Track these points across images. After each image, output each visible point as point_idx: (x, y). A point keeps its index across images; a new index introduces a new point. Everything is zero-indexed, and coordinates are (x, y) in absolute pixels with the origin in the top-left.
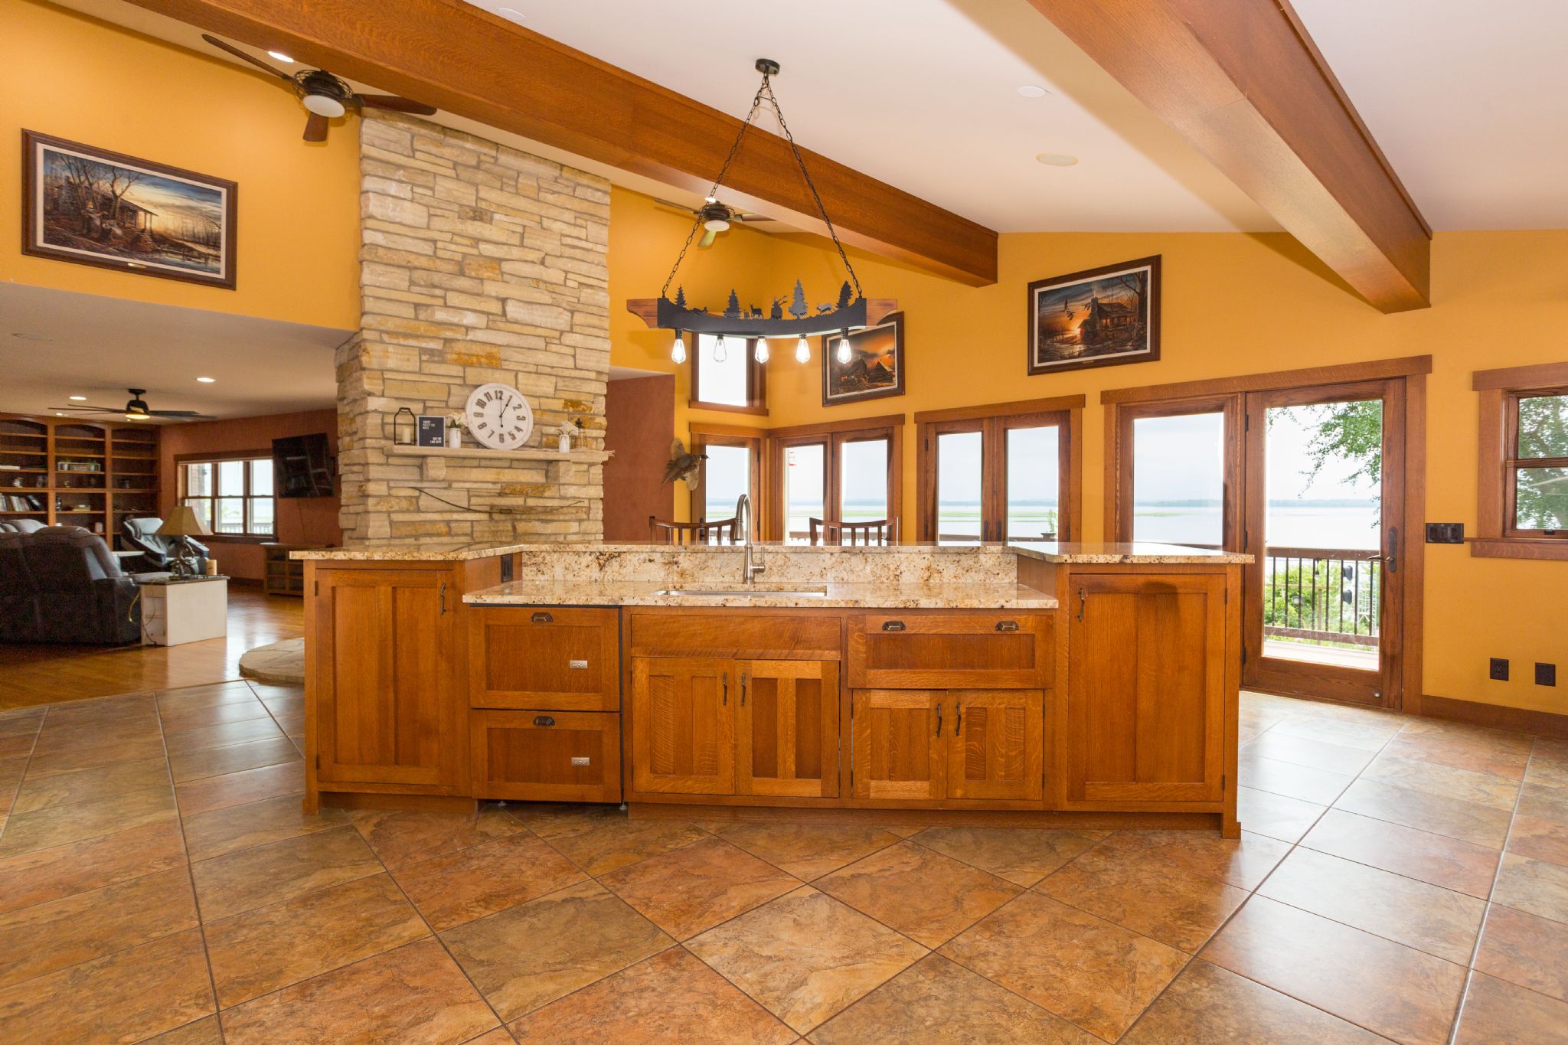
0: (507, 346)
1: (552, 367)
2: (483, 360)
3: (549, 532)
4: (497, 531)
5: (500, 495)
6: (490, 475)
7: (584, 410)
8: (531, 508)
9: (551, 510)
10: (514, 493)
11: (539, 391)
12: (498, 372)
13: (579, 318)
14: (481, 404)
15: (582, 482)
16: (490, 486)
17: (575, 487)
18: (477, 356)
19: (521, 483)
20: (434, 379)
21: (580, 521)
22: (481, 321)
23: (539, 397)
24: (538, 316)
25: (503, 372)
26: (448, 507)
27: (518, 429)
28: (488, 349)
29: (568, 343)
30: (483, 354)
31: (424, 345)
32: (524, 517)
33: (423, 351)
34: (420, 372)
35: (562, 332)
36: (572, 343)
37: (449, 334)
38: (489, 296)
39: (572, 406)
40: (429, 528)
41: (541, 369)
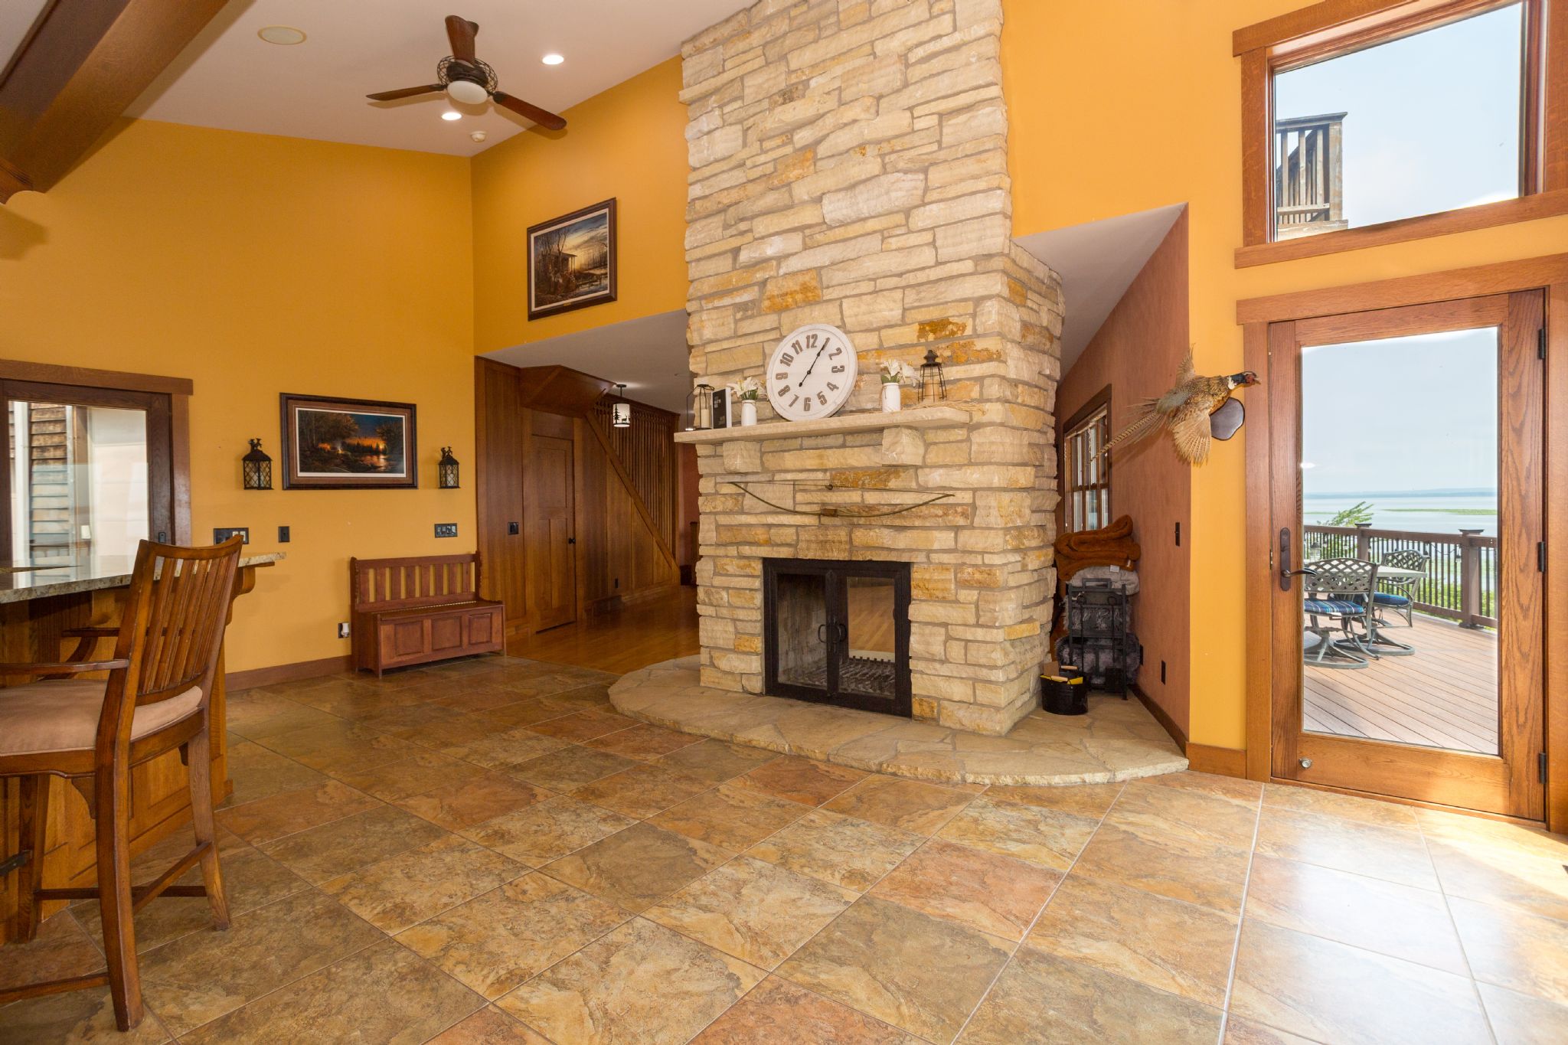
0: (833, 264)
1: (900, 275)
2: (799, 297)
3: (901, 546)
4: (826, 542)
5: (830, 488)
6: (809, 459)
7: (953, 333)
8: (871, 508)
9: (898, 511)
10: (848, 485)
11: (876, 320)
12: (817, 307)
13: (936, 176)
14: (787, 360)
15: (957, 460)
16: (820, 475)
17: (941, 471)
18: (791, 294)
19: (853, 468)
20: (749, 340)
21: (957, 529)
22: (795, 242)
23: (878, 329)
24: (866, 202)
25: (824, 306)
26: (763, 507)
27: (832, 387)
28: (801, 279)
29: (921, 225)
30: (797, 288)
31: (738, 300)
32: (862, 521)
33: (738, 307)
34: (736, 336)
35: (907, 212)
36: (929, 223)
37: (759, 276)
38: (803, 203)
39: (934, 331)
40: (744, 534)
41: (882, 283)
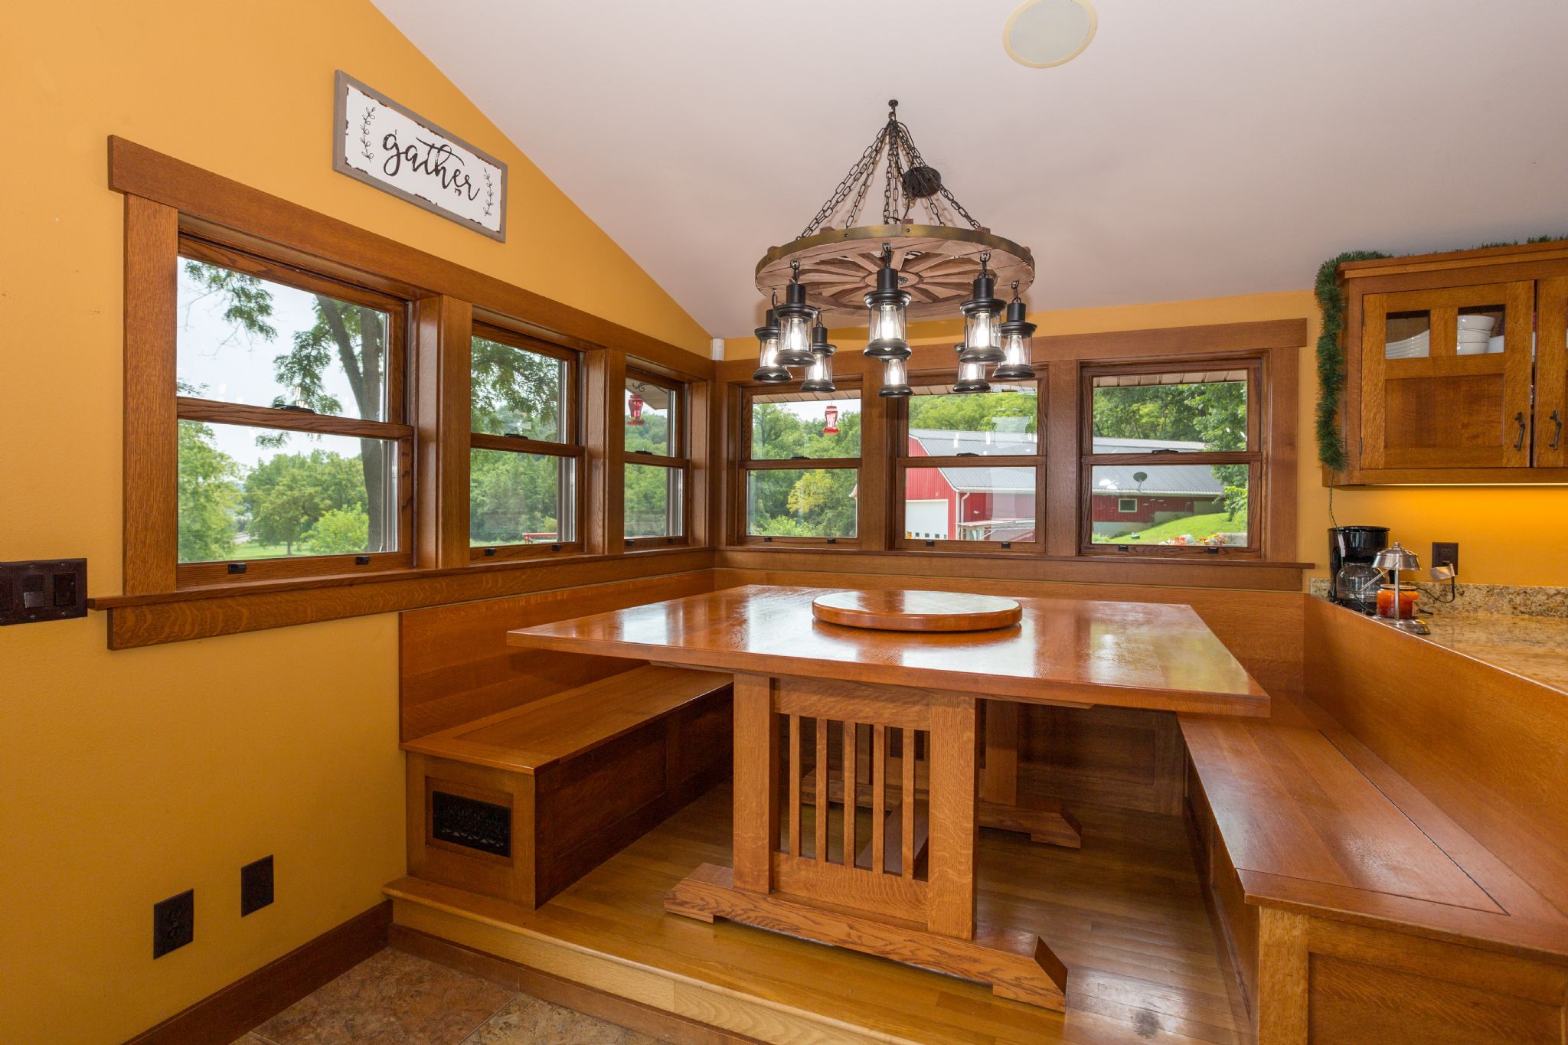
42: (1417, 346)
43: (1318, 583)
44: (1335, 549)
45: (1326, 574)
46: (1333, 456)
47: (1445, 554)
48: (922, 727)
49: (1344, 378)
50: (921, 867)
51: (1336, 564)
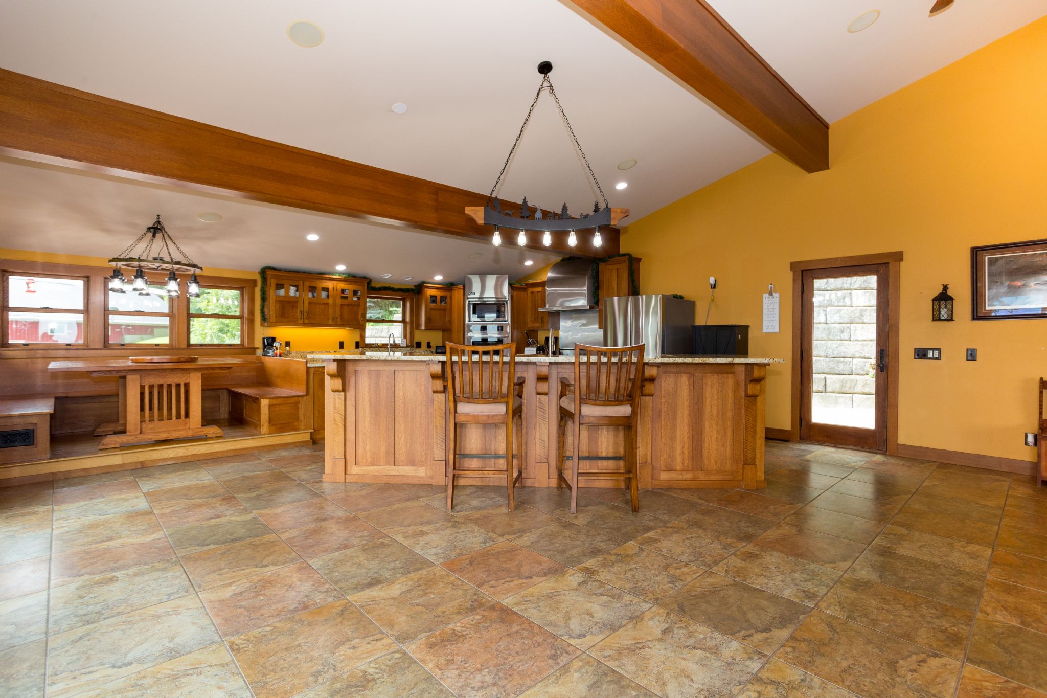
42: (282, 292)
43: (259, 352)
44: (264, 343)
45: (262, 350)
46: (264, 318)
47: (288, 344)
48: (186, 382)
49: (266, 298)
50: (187, 415)
51: (264, 346)
